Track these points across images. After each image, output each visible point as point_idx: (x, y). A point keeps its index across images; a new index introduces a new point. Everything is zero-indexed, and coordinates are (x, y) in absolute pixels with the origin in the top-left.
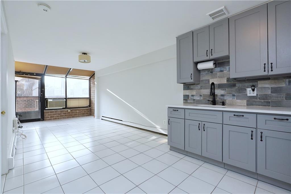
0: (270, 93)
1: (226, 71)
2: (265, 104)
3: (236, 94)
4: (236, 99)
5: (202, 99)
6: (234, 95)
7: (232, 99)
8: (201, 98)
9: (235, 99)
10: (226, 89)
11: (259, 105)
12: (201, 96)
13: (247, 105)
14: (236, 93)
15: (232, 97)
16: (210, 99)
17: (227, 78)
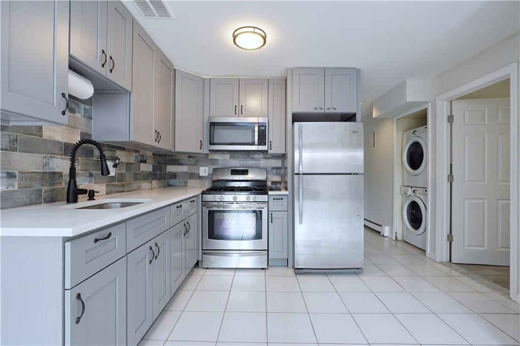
0: (124, 172)
1: (79, 113)
2: (122, 189)
3: (94, 172)
4: (95, 183)
5: (16, 188)
6: (91, 175)
7: (88, 183)
8: (13, 186)
9: (92, 182)
10: (80, 158)
11: (117, 192)
12: (11, 176)
13: (107, 194)
14: (94, 170)
15: (88, 178)
16: (42, 186)
17: (81, 133)
